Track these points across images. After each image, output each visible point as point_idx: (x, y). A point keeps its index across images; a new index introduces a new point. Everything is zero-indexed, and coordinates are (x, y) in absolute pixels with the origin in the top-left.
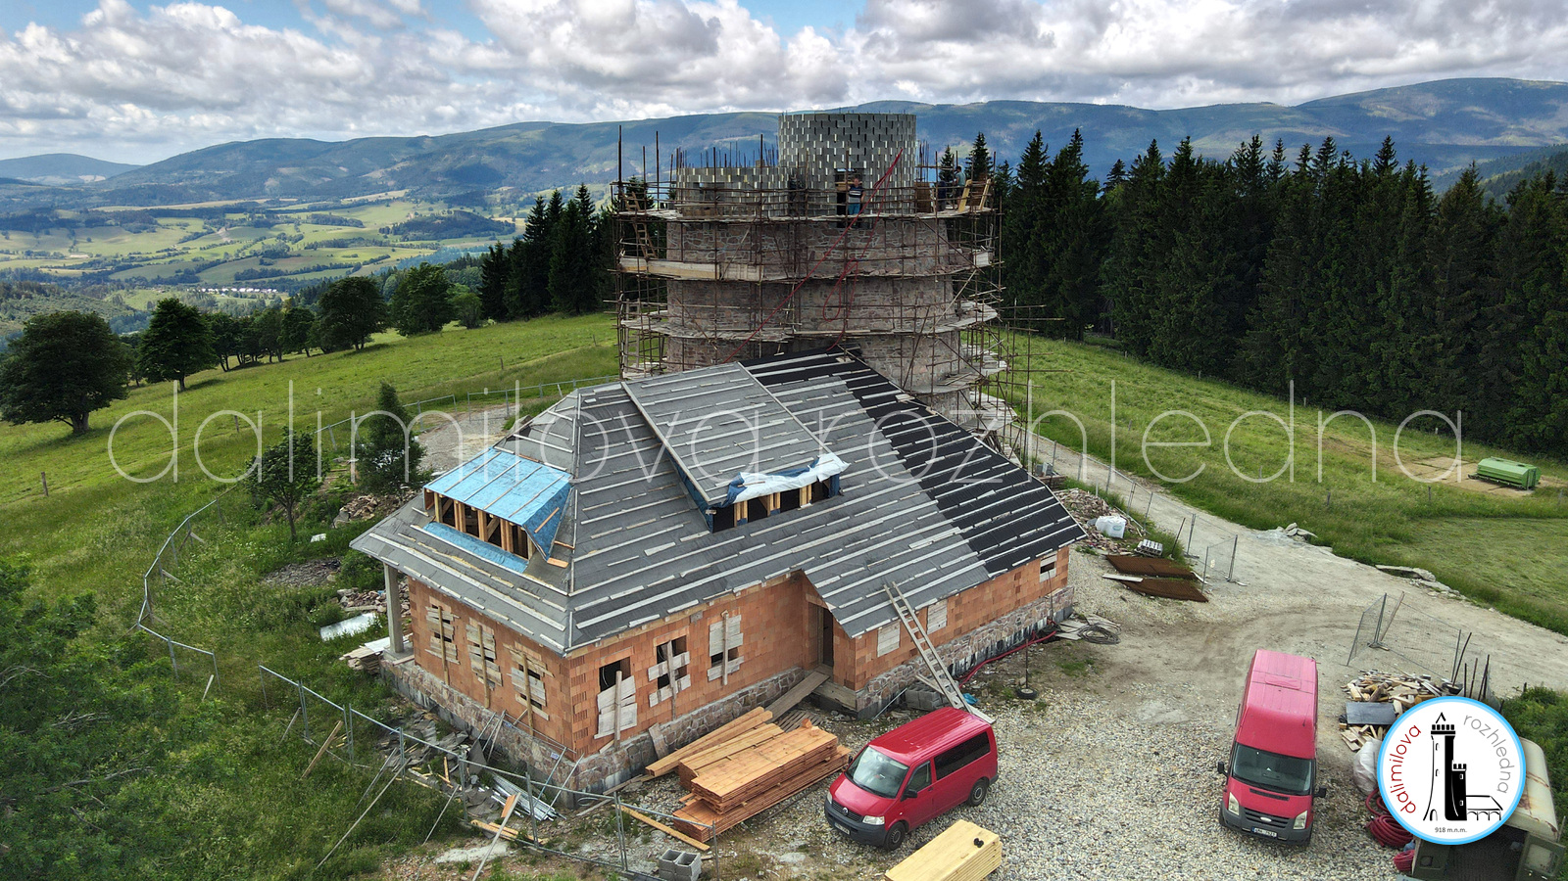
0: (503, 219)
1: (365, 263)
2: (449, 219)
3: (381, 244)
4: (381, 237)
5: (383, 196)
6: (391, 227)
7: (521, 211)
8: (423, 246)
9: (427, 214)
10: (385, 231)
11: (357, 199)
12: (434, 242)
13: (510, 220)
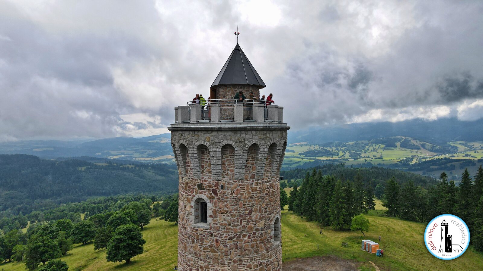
0: (335, 151)
1: (294, 163)
2: (319, 151)
3: (299, 158)
4: (299, 156)
5: (301, 143)
6: (302, 153)
7: (342, 148)
8: (311, 159)
9: (313, 149)
10: (300, 154)
11: (294, 144)
12: (314, 158)
13: (338, 152)
